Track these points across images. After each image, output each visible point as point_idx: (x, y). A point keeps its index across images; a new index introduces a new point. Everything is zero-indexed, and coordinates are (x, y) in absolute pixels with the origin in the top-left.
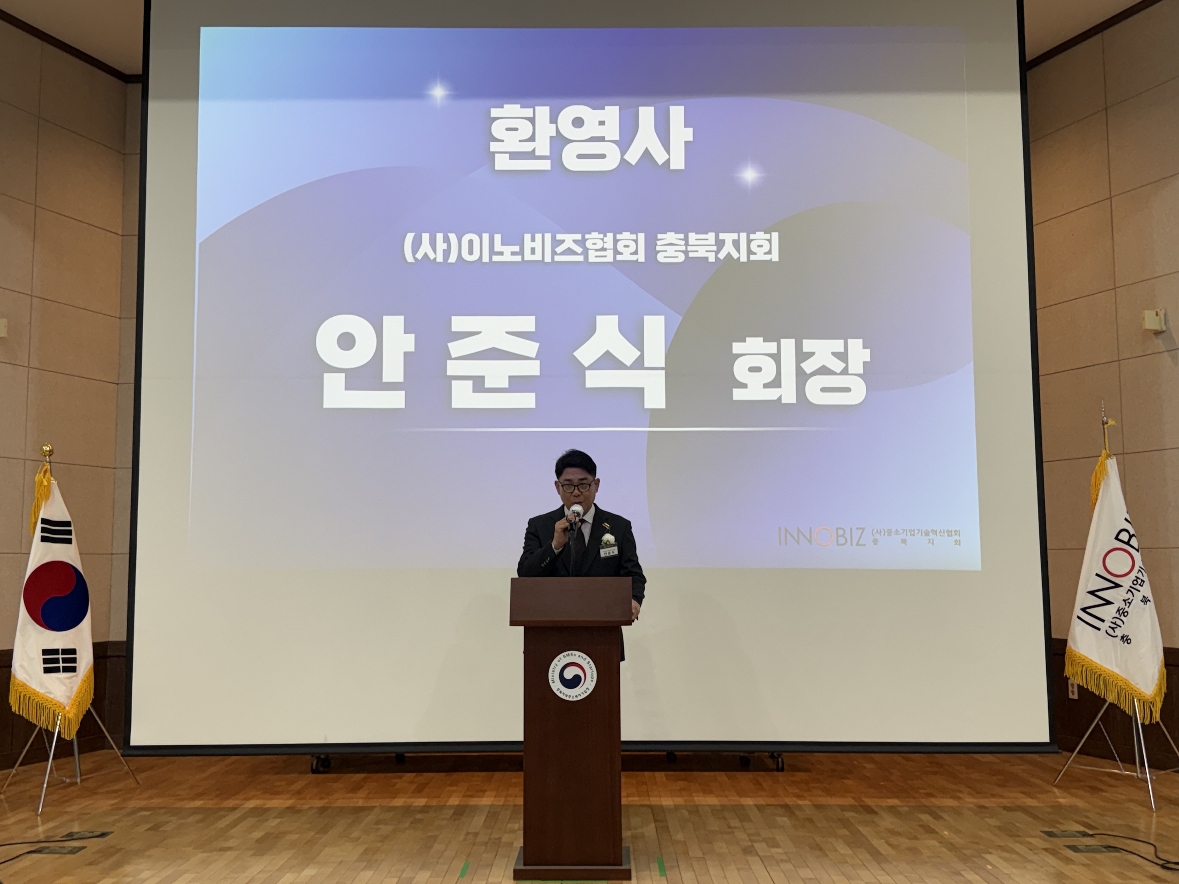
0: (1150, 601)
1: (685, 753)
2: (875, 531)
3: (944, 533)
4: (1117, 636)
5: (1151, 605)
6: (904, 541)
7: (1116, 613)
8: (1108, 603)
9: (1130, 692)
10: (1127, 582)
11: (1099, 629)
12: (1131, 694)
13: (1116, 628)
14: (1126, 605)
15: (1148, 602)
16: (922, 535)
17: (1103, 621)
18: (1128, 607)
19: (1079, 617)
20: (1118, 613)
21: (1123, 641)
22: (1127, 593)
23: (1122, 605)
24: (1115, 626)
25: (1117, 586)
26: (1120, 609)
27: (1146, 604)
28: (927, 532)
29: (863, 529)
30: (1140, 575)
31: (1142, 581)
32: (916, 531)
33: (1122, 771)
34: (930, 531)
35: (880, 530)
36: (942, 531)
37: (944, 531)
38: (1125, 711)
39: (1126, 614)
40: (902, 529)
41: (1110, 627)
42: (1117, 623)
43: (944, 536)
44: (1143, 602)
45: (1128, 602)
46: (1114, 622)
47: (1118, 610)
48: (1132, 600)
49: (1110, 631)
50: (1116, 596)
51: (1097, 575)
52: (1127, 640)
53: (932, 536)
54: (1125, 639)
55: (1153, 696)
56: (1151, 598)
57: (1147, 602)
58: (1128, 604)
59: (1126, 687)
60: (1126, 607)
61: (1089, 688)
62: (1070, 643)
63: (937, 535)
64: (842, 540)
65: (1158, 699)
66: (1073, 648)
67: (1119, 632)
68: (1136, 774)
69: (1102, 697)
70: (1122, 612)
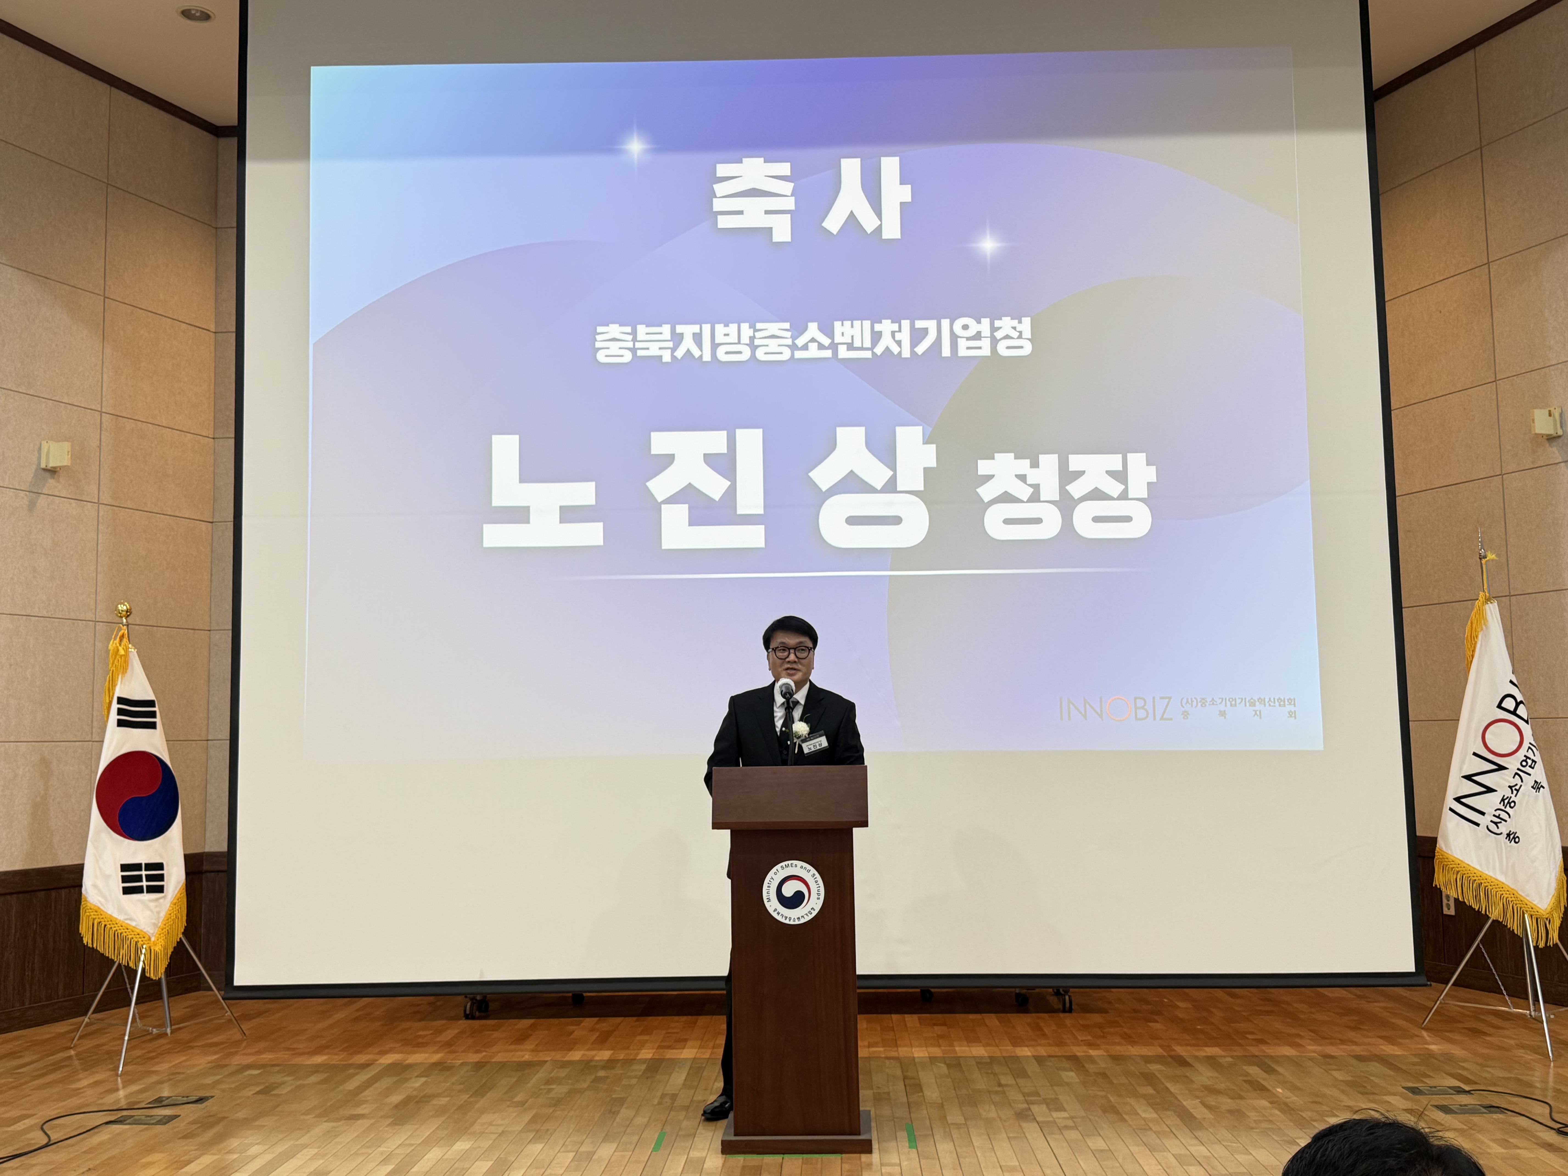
0: (1544, 788)
1: (945, 990)
2: (1185, 701)
3: (1275, 703)
4: (1501, 833)
5: (1545, 792)
6: (1223, 714)
7: (1500, 803)
8: (1490, 790)
9: (1519, 905)
10: (1513, 764)
11: (1478, 825)
12: (1521, 908)
13: (1500, 822)
14: (1512, 793)
15: (1542, 789)
16: (1246, 705)
17: (1483, 814)
18: (1516, 796)
19: (1451, 809)
20: (1502, 803)
21: (1509, 840)
22: (1514, 777)
23: (1508, 793)
24: (1498, 820)
25: (1501, 768)
26: (1505, 798)
27: (1539, 792)
28: (1252, 700)
29: (1170, 698)
30: (1530, 754)
31: (1533, 761)
32: (1238, 701)
33: (1510, 1009)
34: (1257, 700)
35: (1191, 699)
36: (1272, 700)
37: (1274, 699)
38: (1513, 930)
39: (1512, 804)
40: (1220, 698)
41: (1492, 821)
42: (1501, 816)
43: (1275, 706)
44: (1534, 789)
45: (1516, 789)
46: (1497, 815)
47: (1503, 800)
48: (1521, 786)
49: (1493, 827)
50: (1500, 781)
51: (1475, 754)
52: (1514, 838)
53: (1258, 706)
54: (1512, 837)
55: (1549, 910)
56: (1545, 783)
57: (1539, 789)
58: (1515, 792)
59: (1513, 899)
60: (1513, 796)
61: (1466, 900)
62: (1441, 844)
63: (1265, 706)
64: (1141, 714)
65: (1556, 915)
66: (1444, 849)
67: (1504, 828)
68: (1528, 1012)
69: (1483, 912)
70: (1507, 802)
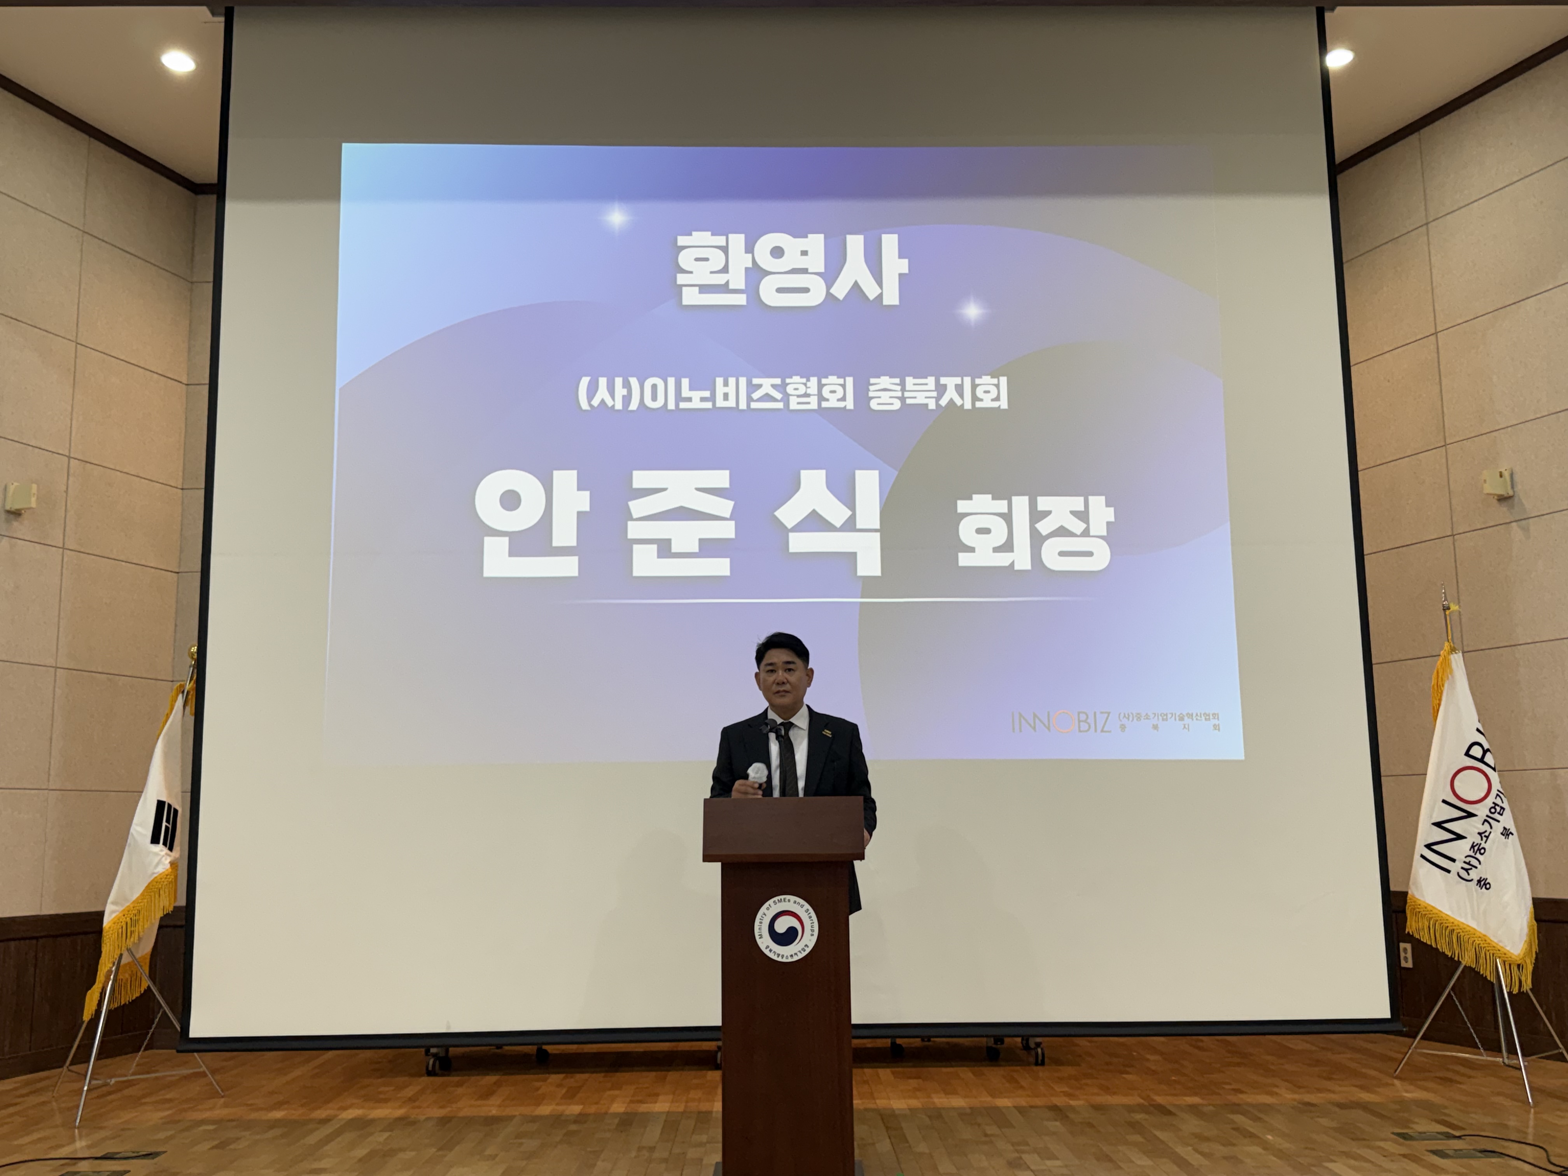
0: (1513, 834)
4: (1472, 880)
5: (1514, 840)
7: (1470, 850)
8: (1459, 837)
9: (1491, 952)
10: (1482, 811)
11: (1449, 871)
12: (1493, 954)
13: (1471, 869)
14: (1482, 839)
15: (1511, 835)
17: (1453, 860)
18: (1486, 842)
19: (1422, 856)
20: (1472, 849)
21: (1480, 886)
22: (1483, 824)
23: (1477, 840)
24: (1469, 867)
25: (1470, 815)
26: (1475, 844)
27: (1509, 838)
30: (1498, 801)
31: (1502, 808)
33: (1484, 1057)
38: (1486, 977)
39: (1482, 851)
41: (1462, 868)
42: (1471, 863)
44: (1504, 835)
45: (1485, 836)
46: (1468, 862)
47: (1473, 847)
48: (1490, 832)
49: (1463, 874)
50: (1470, 828)
51: (1444, 801)
52: (1485, 884)
54: (1483, 883)
55: (1521, 956)
56: (1514, 830)
57: (1509, 835)
58: (1484, 839)
59: (1486, 945)
60: (1483, 842)
61: (1439, 947)
62: (1412, 891)
65: (1528, 960)
66: (1416, 899)
67: (1474, 875)
68: (1502, 1060)
69: (1456, 958)
70: (1477, 849)
